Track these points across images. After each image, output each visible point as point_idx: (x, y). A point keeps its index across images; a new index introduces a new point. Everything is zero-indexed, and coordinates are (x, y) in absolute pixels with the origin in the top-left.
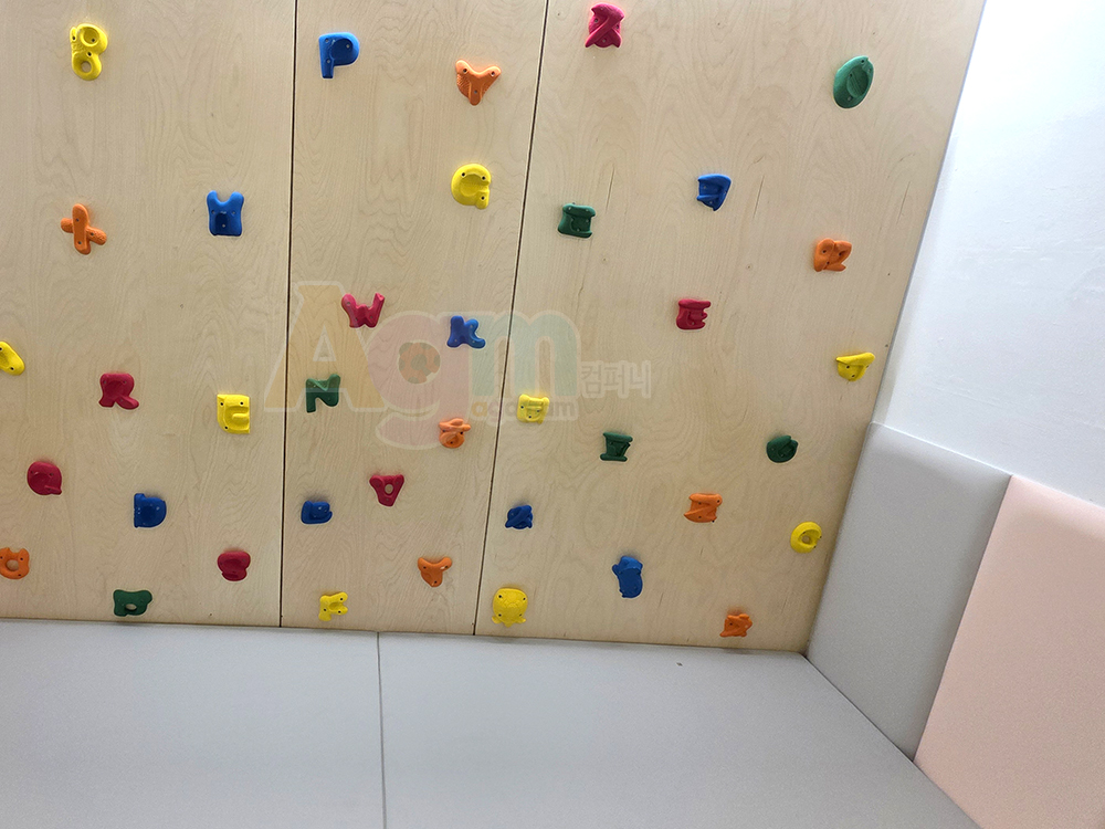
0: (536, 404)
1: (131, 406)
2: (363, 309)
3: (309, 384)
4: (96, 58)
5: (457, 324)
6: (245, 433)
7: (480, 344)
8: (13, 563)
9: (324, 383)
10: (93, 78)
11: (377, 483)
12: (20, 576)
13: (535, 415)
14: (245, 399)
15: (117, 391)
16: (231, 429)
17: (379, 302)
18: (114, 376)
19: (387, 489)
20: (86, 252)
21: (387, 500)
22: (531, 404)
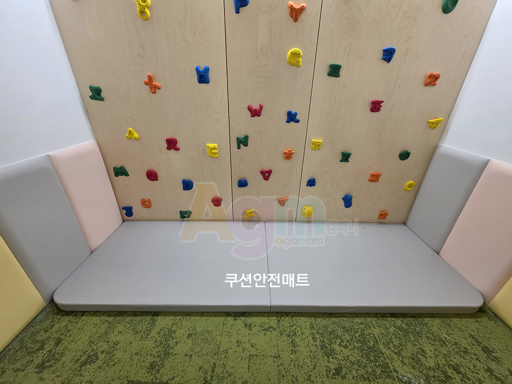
0: (318, 142)
1: (178, 149)
2: (256, 110)
3: (238, 139)
4: (147, 10)
5: (289, 114)
6: (217, 157)
7: (298, 121)
8: (146, 203)
9: (243, 138)
10: (147, 19)
11: (263, 173)
12: (149, 207)
13: (317, 146)
14: (216, 145)
15: (172, 144)
16: (212, 156)
17: (261, 107)
18: (170, 139)
19: (266, 175)
20: (154, 93)
21: (266, 178)
22: (316, 142)
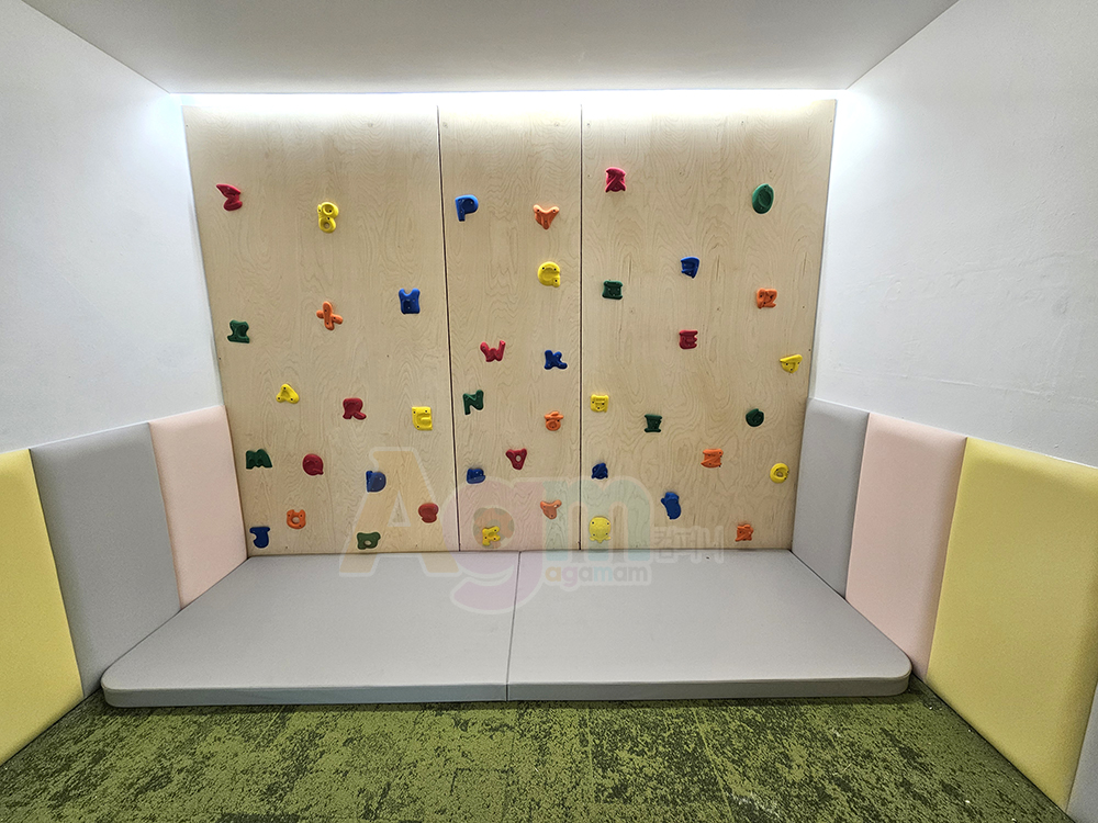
0: (601, 399)
1: (363, 417)
2: (493, 350)
4: (332, 221)
5: (548, 354)
6: (430, 430)
7: (564, 366)
8: (296, 519)
9: (473, 396)
10: (331, 232)
11: (511, 455)
12: (301, 527)
13: (601, 406)
14: (428, 409)
15: (353, 409)
16: (422, 426)
17: (502, 346)
18: (350, 400)
19: (517, 458)
20: (331, 329)
21: (518, 466)
22: (598, 399)
